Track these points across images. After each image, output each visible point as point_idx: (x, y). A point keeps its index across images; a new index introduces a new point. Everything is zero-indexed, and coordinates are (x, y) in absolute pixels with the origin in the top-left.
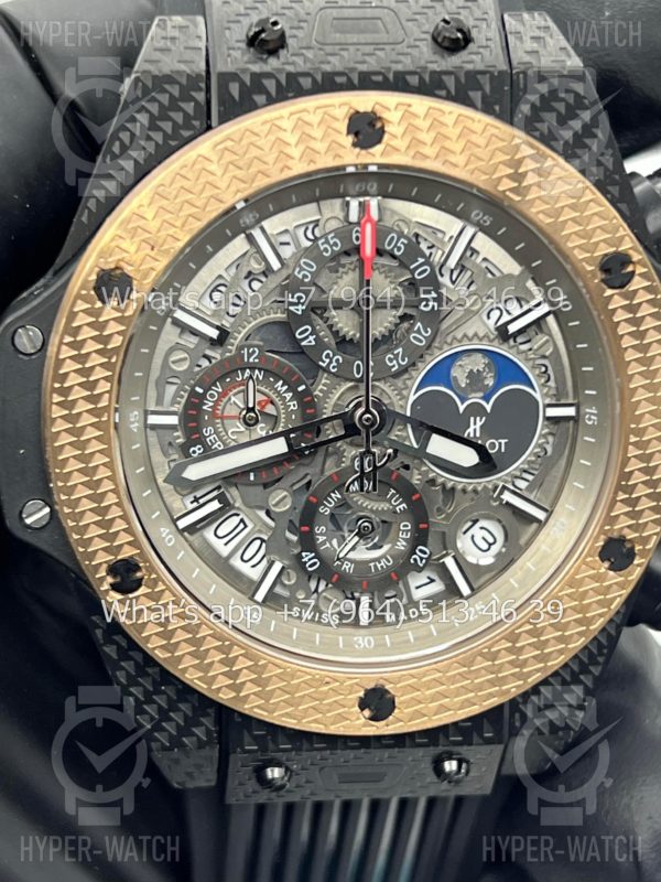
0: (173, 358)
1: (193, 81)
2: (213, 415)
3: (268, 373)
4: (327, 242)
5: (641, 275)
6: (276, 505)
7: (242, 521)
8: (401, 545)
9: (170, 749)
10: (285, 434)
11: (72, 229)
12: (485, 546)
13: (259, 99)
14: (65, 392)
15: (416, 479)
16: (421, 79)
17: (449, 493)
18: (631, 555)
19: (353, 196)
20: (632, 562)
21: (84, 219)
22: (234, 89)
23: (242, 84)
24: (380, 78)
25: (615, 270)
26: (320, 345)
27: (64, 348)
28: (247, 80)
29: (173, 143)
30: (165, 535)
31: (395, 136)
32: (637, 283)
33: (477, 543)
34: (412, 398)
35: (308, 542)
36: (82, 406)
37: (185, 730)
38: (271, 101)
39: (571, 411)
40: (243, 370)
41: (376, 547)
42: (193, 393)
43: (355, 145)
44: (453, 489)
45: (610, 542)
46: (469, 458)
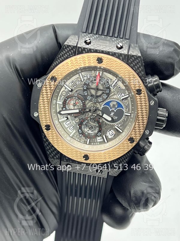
0: (63, 93)
1: (74, 47)
2: (68, 103)
3: (78, 98)
4: (92, 78)
5: (143, 94)
6: (76, 121)
7: (70, 122)
8: (96, 132)
9: (52, 158)
10: (79, 109)
11: (50, 68)
12: (111, 135)
13: (84, 52)
14: (43, 95)
15: (101, 121)
16: (112, 53)
17: (106, 124)
18: (134, 141)
19: (98, 71)
20: (134, 142)
21: (52, 67)
22: (80, 50)
23: (82, 49)
24: (105, 52)
25: (139, 92)
26: (88, 95)
27: (44, 88)
28: (83, 49)
29: (69, 57)
30: (56, 122)
31: (104, 62)
32: (142, 95)
33: (110, 134)
34: (102, 107)
35: (80, 128)
36: (45, 98)
37: (55, 156)
38: (86, 53)
39: (129, 114)
40: (74, 97)
41: (92, 131)
42: (65, 99)
43: (98, 63)
44: (107, 124)
45: (130, 138)
46: (110, 119)
